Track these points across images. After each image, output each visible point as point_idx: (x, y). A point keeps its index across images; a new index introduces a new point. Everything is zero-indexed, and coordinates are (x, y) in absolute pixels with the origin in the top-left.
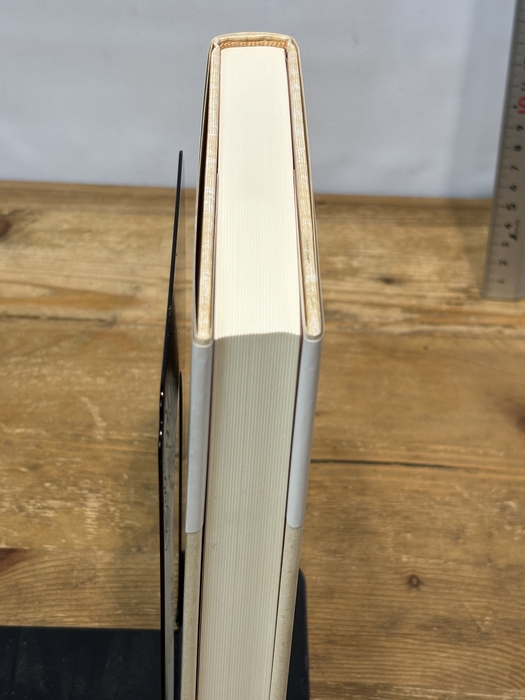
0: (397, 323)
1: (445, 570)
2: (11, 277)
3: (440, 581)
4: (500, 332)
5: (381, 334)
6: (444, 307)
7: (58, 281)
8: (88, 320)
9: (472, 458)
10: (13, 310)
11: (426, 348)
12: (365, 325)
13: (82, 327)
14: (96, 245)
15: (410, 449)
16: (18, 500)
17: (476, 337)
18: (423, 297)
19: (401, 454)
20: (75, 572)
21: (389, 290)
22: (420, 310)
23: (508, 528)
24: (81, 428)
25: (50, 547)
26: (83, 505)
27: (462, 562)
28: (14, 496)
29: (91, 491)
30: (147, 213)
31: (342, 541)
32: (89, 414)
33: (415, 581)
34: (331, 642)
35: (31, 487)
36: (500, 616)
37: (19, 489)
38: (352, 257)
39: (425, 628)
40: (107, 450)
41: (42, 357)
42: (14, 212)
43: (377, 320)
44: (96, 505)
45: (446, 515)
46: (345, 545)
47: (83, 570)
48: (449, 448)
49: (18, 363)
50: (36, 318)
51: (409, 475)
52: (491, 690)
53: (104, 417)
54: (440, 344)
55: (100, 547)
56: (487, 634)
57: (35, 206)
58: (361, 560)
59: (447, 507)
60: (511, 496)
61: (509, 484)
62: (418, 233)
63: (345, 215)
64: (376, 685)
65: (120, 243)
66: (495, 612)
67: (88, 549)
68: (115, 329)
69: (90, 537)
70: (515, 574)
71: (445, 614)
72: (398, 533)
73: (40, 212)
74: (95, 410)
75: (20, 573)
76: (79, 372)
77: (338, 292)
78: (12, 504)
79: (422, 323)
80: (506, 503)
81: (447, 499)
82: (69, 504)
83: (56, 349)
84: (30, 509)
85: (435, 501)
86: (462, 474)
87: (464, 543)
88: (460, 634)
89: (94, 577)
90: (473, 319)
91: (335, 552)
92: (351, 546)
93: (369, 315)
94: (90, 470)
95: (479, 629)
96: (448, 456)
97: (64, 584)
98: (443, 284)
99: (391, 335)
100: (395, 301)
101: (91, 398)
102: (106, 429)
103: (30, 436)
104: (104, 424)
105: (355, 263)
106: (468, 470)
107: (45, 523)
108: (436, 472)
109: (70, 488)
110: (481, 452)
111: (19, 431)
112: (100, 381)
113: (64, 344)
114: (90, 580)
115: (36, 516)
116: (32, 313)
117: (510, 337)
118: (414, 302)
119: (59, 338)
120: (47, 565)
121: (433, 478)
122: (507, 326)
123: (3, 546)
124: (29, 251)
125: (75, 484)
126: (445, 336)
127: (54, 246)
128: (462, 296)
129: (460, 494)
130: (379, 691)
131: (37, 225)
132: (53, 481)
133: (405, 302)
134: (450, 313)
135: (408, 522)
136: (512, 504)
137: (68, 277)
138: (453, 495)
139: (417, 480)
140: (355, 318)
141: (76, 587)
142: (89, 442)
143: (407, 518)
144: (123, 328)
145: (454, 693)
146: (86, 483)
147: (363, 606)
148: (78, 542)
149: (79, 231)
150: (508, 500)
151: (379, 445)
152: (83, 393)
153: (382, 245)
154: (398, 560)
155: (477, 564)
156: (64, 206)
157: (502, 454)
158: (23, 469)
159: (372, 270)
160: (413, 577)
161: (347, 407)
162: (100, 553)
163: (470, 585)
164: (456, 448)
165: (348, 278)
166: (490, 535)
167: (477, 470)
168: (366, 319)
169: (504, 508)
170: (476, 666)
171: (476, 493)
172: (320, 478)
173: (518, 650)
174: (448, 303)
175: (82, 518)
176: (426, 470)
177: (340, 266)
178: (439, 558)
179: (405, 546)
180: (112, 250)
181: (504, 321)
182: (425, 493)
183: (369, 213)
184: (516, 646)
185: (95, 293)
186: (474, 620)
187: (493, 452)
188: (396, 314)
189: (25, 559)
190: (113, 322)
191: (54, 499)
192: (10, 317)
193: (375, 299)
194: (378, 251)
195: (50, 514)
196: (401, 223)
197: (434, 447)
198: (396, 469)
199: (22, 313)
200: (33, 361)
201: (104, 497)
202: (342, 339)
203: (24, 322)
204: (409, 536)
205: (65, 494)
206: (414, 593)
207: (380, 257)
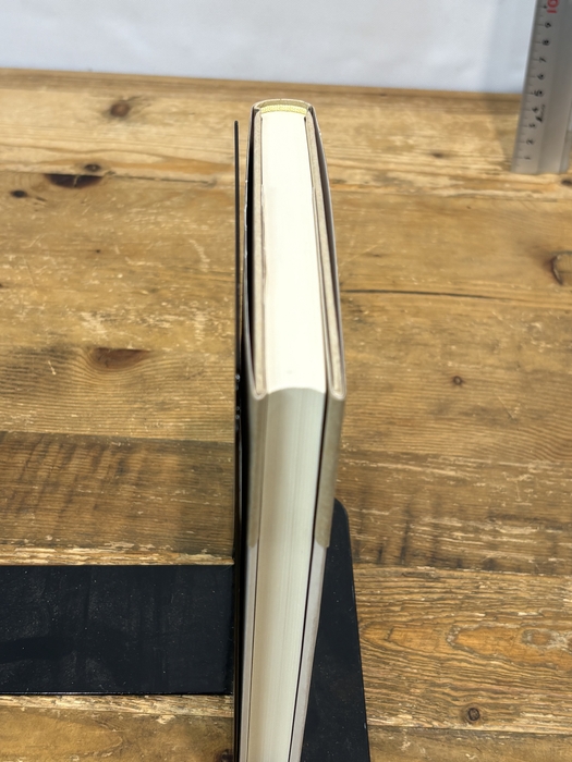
0: (445, 187)
1: (483, 373)
2: (130, 147)
3: (479, 381)
4: (529, 196)
5: (432, 196)
6: (484, 176)
7: (169, 152)
8: (194, 182)
9: (506, 290)
10: (134, 172)
11: (469, 208)
12: (419, 189)
13: (189, 186)
14: (198, 124)
15: (455, 283)
16: (141, 315)
17: (509, 199)
18: (467, 168)
19: (448, 286)
20: (188, 369)
21: (439, 162)
22: (464, 178)
23: (534, 343)
24: (189, 263)
25: (167, 350)
26: (192, 319)
27: (497, 367)
28: (137, 311)
29: (198, 309)
30: (241, 101)
31: (400, 350)
32: (196, 252)
33: (458, 381)
34: (391, 423)
35: (151, 305)
36: (527, 407)
37: (141, 307)
38: (408, 137)
39: (466, 414)
40: (210, 280)
41: (158, 208)
42: (133, 98)
43: (429, 185)
44: (203, 320)
45: (484, 333)
46: (402, 354)
47: (194, 367)
48: (487, 283)
49: (138, 213)
50: (152, 179)
51: (454, 302)
52: (519, 461)
53: (208, 254)
54: (480, 204)
55: (207, 350)
56: (516, 420)
57: (150, 93)
58: (415, 364)
59: (485, 327)
60: (537, 318)
61: (535, 310)
62: (462, 119)
63: (403, 104)
64: (427, 455)
65: (217, 123)
66: (523, 404)
67: (197, 351)
68: (215, 188)
69: (198, 343)
70: (540, 376)
71: (483, 405)
72: (445, 345)
73: (153, 98)
74: (201, 250)
75: (144, 367)
76: (187, 221)
77: (396, 163)
78: (136, 316)
79: (466, 188)
80: (533, 324)
81: (485, 321)
82: (182, 318)
83: (168, 203)
84: (151, 321)
85: (475, 322)
86: (497, 302)
87: (498, 354)
88: (494, 420)
89: (203, 372)
90: (507, 185)
91: (394, 358)
92: (407, 354)
93: (422, 181)
94: (197, 293)
95: (510, 416)
96: (486, 289)
97: (180, 377)
98: (483, 159)
99: (441, 197)
100: (444, 171)
101: (197, 240)
102: (210, 264)
103: (149, 267)
104: (208, 260)
105: (411, 142)
106: (502, 299)
107: (163, 332)
108: (476, 300)
109: (182, 307)
110: (513, 286)
111: (140, 263)
112: (205, 228)
113: (175, 199)
114: (199, 374)
115: (156, 326)
116: (149, 175)
117: (538, 199)
118: (459, 172)
119: (171, 194)
120: (165, 363)
121: (474, 305)
122: (535, 191)
123: (130, 347)
124: (145, 128)
125: (186, 304)
126: (485, 198)
127: (165, 125)
128: (499, 168)
129: (496, 318)
130: (429, 460)
131: (150, 109)
132: (168, 301)
133: (452, 172)
134: (488, 180)
135: (453, 337)
136: (538, 325)
137: (177, 148)
138: (489, 318)
139: (460, 307)
140: (410, 183)
141: (189, 379)
142: (196, 273)
143: (452, 334)
144: (222, 188)
145: (489, 462)
146: (195, 303)
147: (417, 397)
148: (189, 346)
149: (185, 114)
150: (534, 321)
151: (430, 280)
152: (191, 236)
153: (433, 128)
154: (445, 365)
155: (508, 369)
156: (173, 95)
157: (530, 288)
158: (145, 292)
159: (425, 147)
160: (456, 377)
161: (405, 251)
162: (207, 355)
163: (502, 384)
164: (492, 283)
165: (405, 153)
166: (519, 348)
167: (509, 299)
168: (420, 185)
169: (531, 328)
170: (507, 443)
171: (508, 317)
172: (381, 304)
173: (541, 432)
174: (487, 174)
175: (192, 329)
176: (469, 299)
177: (398, 143)
178: (478, 363)
179: (451, 355)
180: (212, 129)
181: (532, 187)
182: (467, 316)
183: (422, 103)
184: (540, 429)
185: (199, 161)
186: (505, 409)
187: (521, 286)
188: (445, 181)
189: (147, 358)
190: (214, 183)
191: (170, 314)
192: (131, 178)
193: (427, 169)
194: (429, 132)
195: (167, 325)
196: (449, 111)
197: (474, 282)
198: (443, 297)
199: (141, 175)
200: (150, 211)
201: (209, 314)
202: (399, 200)
203: (142, 181)
204: (453, 347)
205: (178, 311)
206: (457, 389)
207: (431, 137)
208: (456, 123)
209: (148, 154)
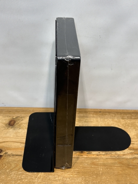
208: (126, 123)
209: (20, 143)
